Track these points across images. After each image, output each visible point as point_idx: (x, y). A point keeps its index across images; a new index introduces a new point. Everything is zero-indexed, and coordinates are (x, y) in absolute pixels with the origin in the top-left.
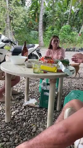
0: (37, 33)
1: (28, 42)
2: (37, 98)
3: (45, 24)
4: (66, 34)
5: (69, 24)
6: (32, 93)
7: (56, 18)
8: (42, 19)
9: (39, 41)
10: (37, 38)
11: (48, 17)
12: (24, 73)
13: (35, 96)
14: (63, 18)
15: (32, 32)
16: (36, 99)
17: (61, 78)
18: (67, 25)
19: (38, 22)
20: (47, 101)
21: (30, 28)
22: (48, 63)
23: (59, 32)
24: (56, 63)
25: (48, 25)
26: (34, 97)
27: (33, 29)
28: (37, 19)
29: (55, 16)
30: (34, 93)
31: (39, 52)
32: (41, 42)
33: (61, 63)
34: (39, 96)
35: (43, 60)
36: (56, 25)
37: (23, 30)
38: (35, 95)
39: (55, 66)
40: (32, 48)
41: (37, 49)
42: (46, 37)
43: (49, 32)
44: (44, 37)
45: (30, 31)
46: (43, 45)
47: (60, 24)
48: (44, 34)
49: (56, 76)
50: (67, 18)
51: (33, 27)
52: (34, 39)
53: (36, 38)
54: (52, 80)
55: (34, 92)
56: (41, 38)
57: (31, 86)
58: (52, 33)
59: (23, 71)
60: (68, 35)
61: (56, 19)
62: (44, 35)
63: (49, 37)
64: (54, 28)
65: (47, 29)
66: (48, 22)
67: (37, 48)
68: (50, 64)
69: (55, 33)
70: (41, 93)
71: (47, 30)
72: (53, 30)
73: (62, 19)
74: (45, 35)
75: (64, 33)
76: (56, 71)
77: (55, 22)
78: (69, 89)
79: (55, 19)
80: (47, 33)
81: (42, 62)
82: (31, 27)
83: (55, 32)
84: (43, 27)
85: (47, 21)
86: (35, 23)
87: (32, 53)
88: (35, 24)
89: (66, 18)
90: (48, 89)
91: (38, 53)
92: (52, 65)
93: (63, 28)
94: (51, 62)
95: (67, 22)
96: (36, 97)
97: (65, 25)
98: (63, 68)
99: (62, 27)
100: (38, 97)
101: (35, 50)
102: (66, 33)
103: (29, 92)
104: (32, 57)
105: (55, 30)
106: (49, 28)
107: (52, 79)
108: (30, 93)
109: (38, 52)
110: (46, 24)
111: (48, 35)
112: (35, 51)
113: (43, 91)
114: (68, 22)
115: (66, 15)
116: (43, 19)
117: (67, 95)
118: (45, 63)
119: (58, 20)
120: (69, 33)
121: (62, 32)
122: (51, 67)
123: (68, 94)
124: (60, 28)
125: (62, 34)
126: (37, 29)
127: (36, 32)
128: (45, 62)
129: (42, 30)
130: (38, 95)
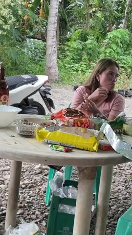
0: (42, 46)
1: (17, 69)
2: (40, 222)
3: (63, 25)
4: (118, 53)
5: (128, 28)
6: (25, 206)
7: (94, 9)
8: (57, 10)
9: (46, 68)
10: (41, 59)
11: (71, 5)
12: (14, 150)
13: (34, 217)
14: (110, 12)
15: (30, 42)
16: (36, 223)
17: (106, 166)
18: (122, 30)
19: (47, 18)
20: (68, 229)
21: (24, 33)
22: (74, 126)
23: (100, 47)
24: (94, 128)
25: (71, 26)
26: (31, 219)
27: (32, 34)
28: (43, 10)
29: (91, 6)
30: (30, 207)
31: (48, 96)
32: (53, 71)
33: (108, 126)
34: (46, 217)
35: (61, 117)
36: (92, 28)
37: (6, 35)
38: (34, 214)
39: (93, 134)
40: (30, 85)
41: (43, 88)
42: (65, 56)
43: (75, 44)
44: (60, 56)
45: (23, 40)
46: (57, 78)
47: (103, 27)
48: (59, 49)
49: (96, 161)
50: (122, 11)
51: (31, 30)
52: (33, 61)
53: (38, 58)
54: (85, 171)
55: (30, 205)
56: (52, 58)
57: (23, 188)
58: (81, 48)
59: (10, 144)
60: (125, 54)
61: (94, 12)
62: (61, 51)
63: (73, 59)
64: (87, 35)
65: (68, 37)
66: (73, 20)
67: (43, 85)
68: (82, 130)
69: (90, 49)
70: (49, 208)
71: (68, 40)
72: (85, 39)
73: (108, 14)
74: (64, 51)
75: (114, 48)
76: (95, 148)
77: (91, 20)
78: (126, 198)
79: (91, 11)
80: (69, 46)
81: (60, 124)
82: (27, 31)
83: (89, 46)
84: (58, 32)
85: (69, 16)
86: (38, 20)
87: (29, 98)
88: (36, 23)
89: (118, 11)
90: (70, 196)
91: (44, 97)
92: (85, 132)
93: (112, 36)
94: (82, 124)
95: (122, 23)
96: (37, 218)
97: (117, 28)
98: (115, 142)
99: (110, 35)
100: (41, 217)
101: (39, 90)
102: (119, 50)
103: (19, 205)
104: (29, 108)
105: (89, 41)
106: (73, 33)
107: (86, 168)
108: (21, 207)
109: (46, 97)
110: (66, 23)
111: (71, 52)
112: (38, 92)
113: (57, 201)
114: (123, 21)
115: (118, 5)
116: (59, 12)
117: (120, 214)
118: (68, 126)
119: (99, 14)
120: (125, 51)
121: (108, 45)
122: (84, 138)
123: (123, 212)
124: (104, 35)
125: (108, 50)
126: (42, 35)
127: (41, 42)
128: (66, 124)
129: (55, 40)
130: (42, 213)
